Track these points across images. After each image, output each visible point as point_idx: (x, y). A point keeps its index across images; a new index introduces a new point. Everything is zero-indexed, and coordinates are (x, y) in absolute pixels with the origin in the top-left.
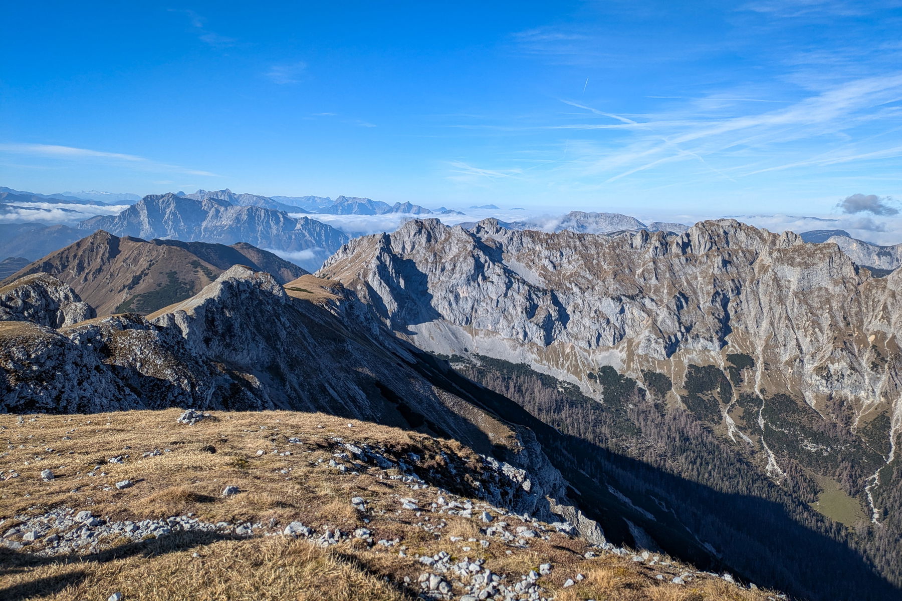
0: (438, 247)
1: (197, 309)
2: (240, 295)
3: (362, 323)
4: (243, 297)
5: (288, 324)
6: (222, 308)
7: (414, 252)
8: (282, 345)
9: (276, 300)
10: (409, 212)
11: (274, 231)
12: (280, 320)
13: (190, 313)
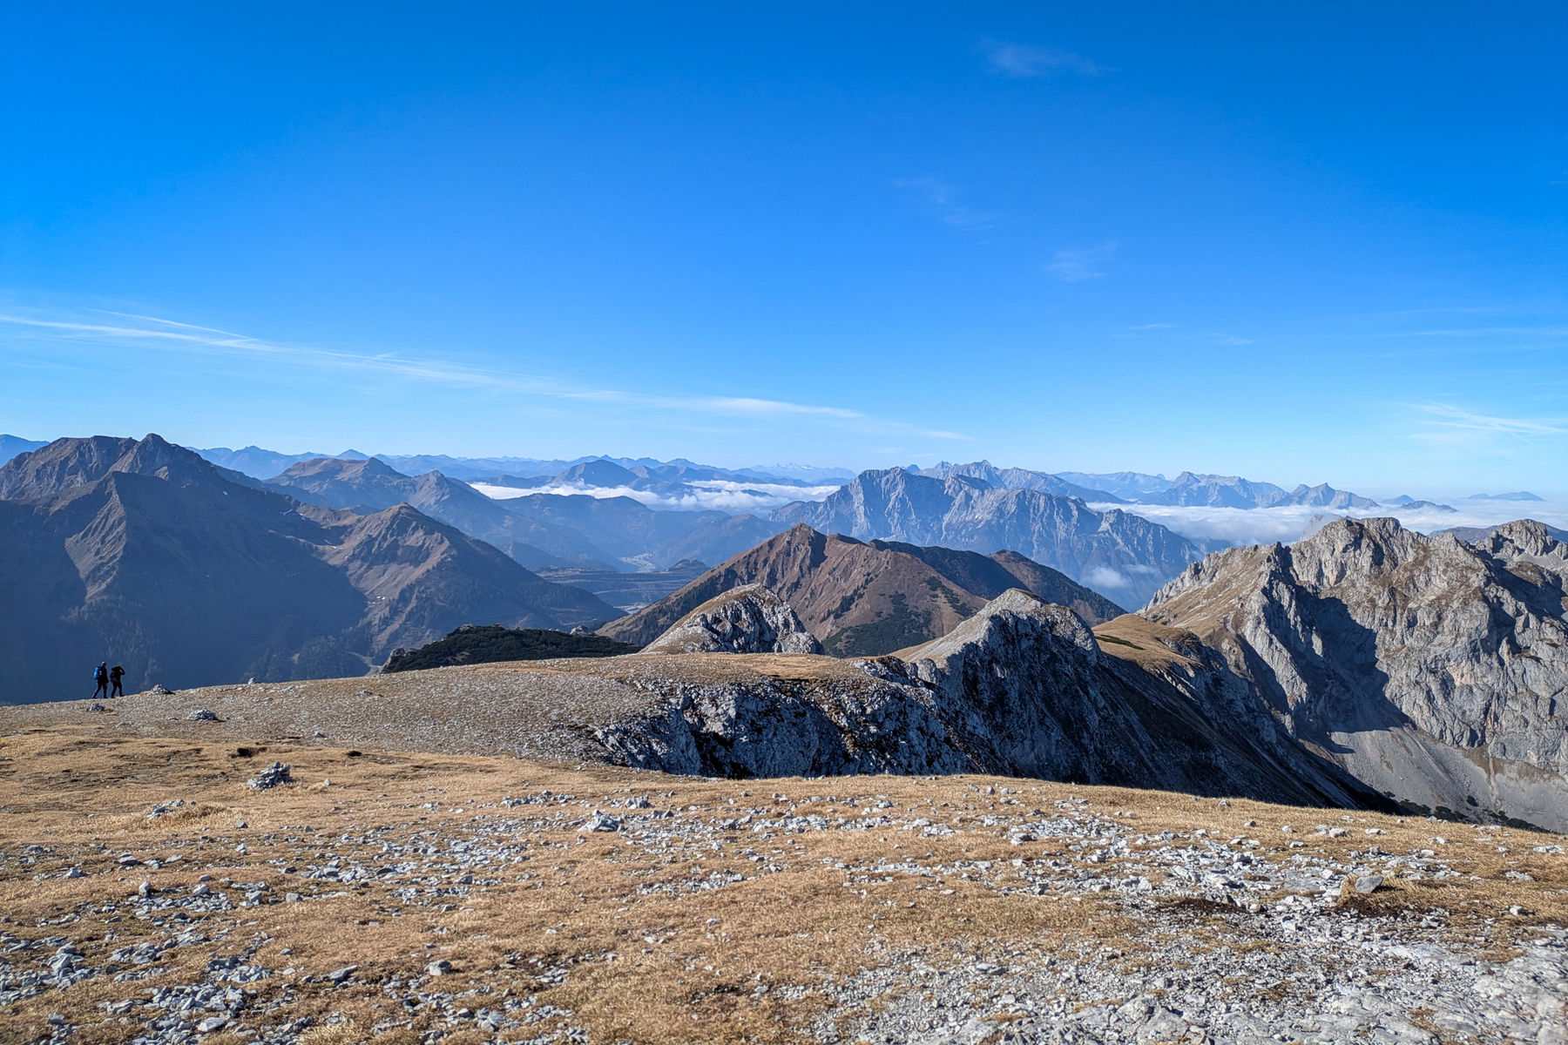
0: (1399, 576)
1: (952, 659)
2: (1019, 642)
3: (1239, 715)
4: (1024, 646)
5: (1102, 703)
6: (990, 662)
7: (1344, 583)
8: (1092, 739)
9: (1081, 657)
10: (1327, 504)
11: (1062, 533)
12: (1087, 693)
13: (941, 664)
